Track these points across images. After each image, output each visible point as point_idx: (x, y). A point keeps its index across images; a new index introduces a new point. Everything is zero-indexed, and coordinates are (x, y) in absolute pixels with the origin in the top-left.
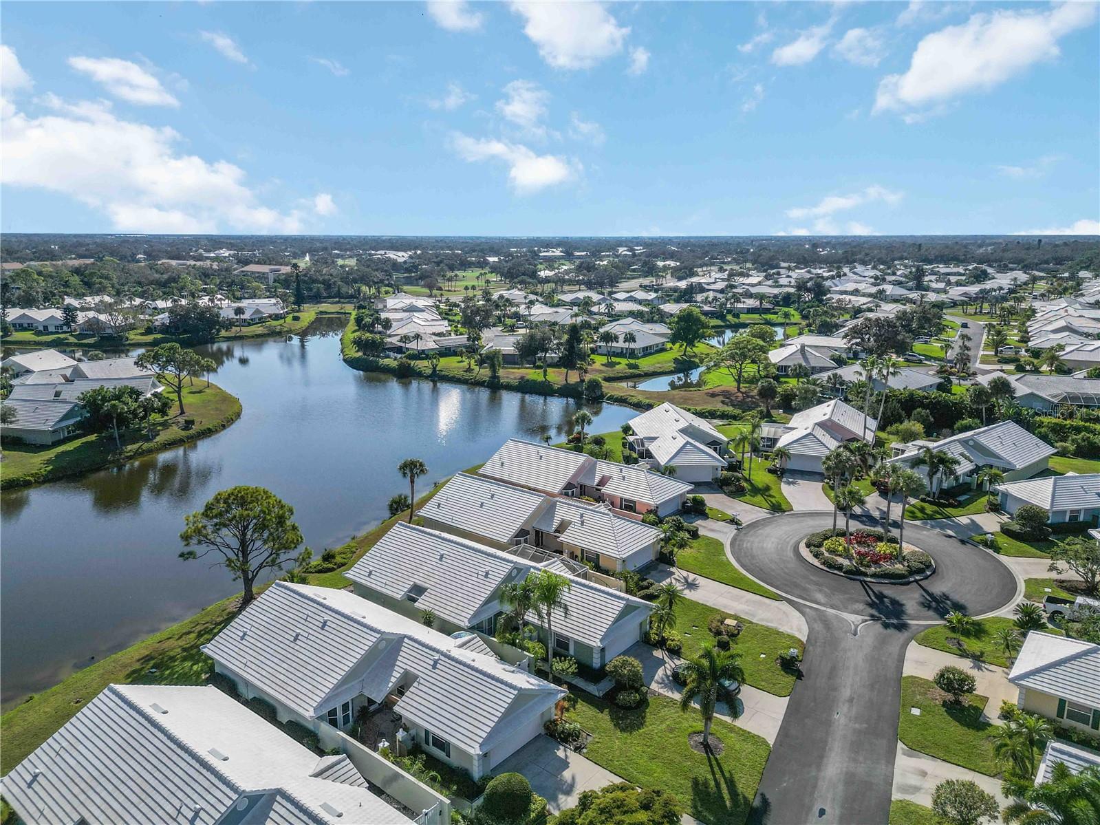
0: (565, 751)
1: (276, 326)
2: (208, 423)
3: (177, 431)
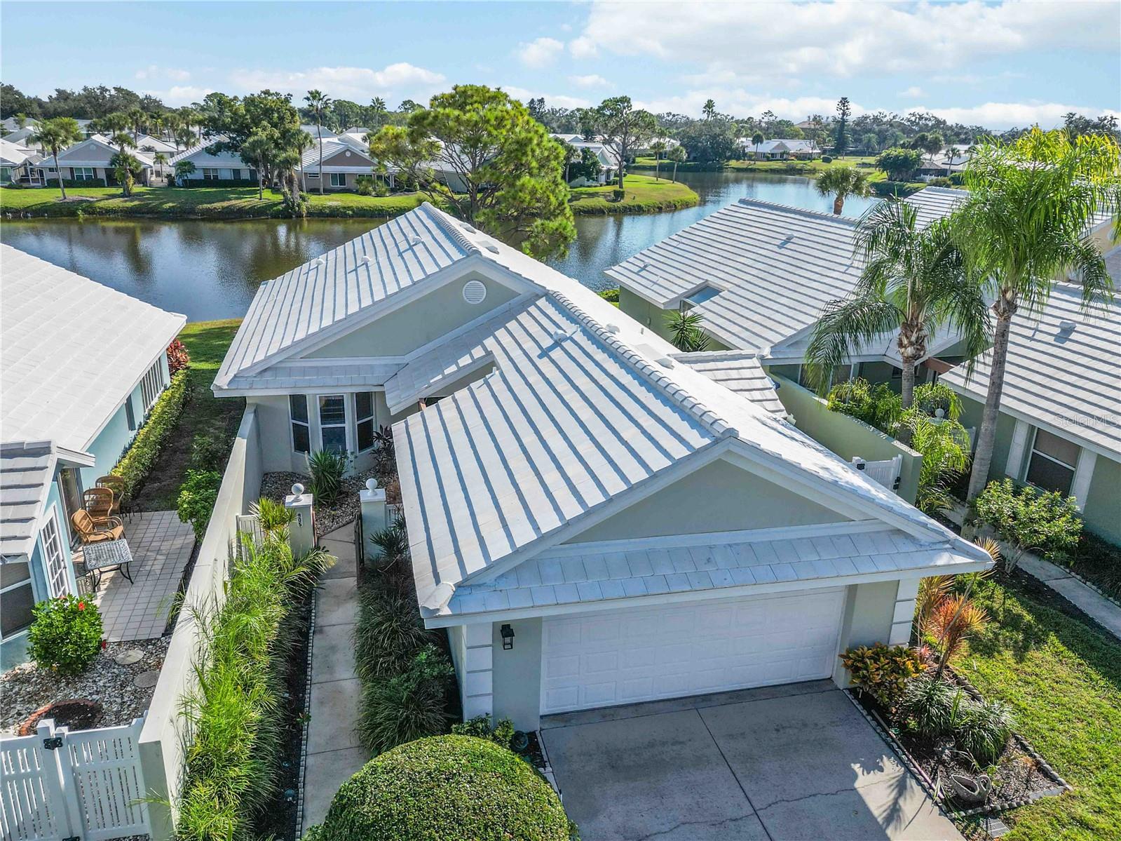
0: (901, 787)
1: (799, 164)
2: (642, 202)
3: (600, 202)
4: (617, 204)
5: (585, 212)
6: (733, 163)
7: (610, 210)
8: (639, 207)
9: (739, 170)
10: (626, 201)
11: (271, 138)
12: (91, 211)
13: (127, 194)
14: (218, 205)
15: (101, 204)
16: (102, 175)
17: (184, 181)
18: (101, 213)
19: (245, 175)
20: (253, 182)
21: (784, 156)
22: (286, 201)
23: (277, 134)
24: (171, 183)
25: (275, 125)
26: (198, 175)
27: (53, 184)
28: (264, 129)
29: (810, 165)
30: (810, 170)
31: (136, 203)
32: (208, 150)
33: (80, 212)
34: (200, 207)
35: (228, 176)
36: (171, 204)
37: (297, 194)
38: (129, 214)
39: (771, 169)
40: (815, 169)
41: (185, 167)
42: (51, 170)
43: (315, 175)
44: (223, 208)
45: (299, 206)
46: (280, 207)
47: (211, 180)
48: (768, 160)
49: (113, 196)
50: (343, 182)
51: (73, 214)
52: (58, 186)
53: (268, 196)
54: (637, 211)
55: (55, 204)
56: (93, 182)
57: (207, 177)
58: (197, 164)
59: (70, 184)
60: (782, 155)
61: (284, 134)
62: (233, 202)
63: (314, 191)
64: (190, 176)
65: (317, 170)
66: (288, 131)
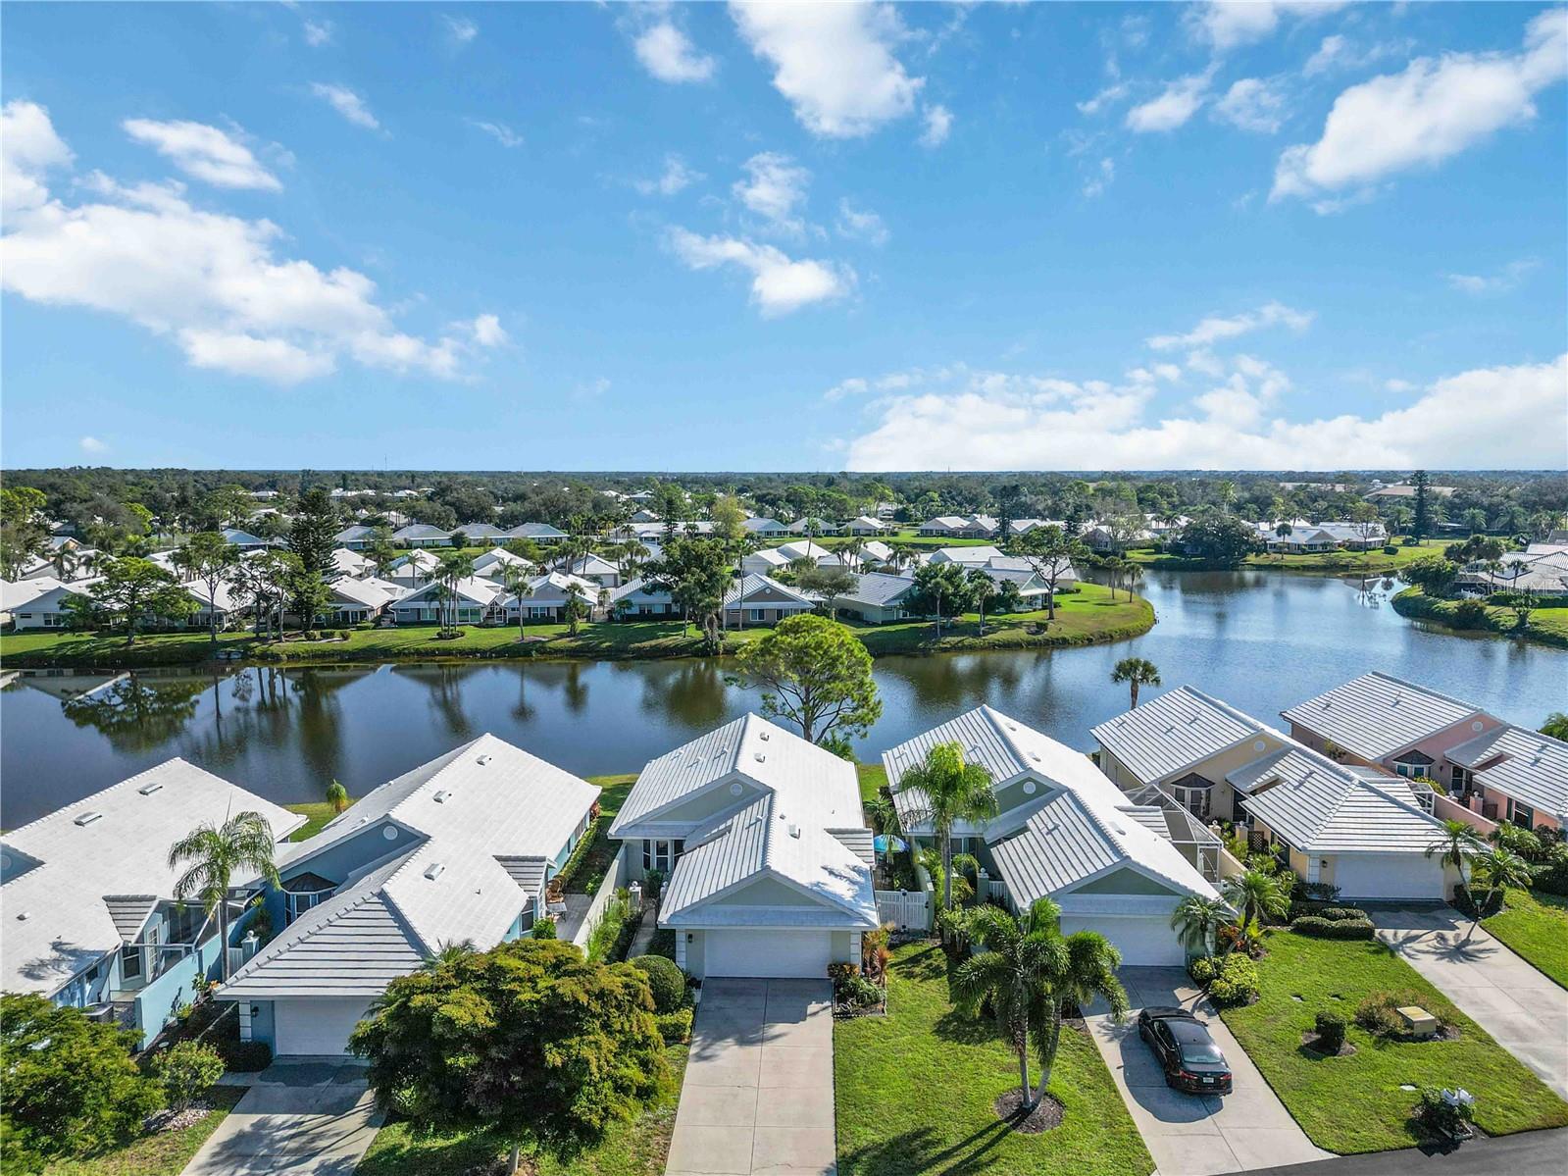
0: (825, 1008)
1: (1346, 556)
2: (1068, 632)
3: (1021, 634)
4: (1040, 637)
5: (999, 646)
6: (1252, 558)
7: (1029, 643)
8: (1064, 639)
9: (1259, 567)
10: (1051, 632)
11: (698, 583)
12: (542, 649)
13: (572, 634)
14: (647, 644)
15: (551, 645)
16: (554, 613)
17: (622, 616)
18: (550, 653)
19: (675, 609)
20: (680, 616)
21: (1327, 547)
22: (706, 638)
23: (704, 577)
24: (611, 619)
25: (703, 570)
26: (635, 610)
27: (514, 622)
28: (693, 575)
29: (1363, 557)
30: (1359, 566)
31: (580, 643)
32: (644, 590)
33: (534, 652)
34: (632, 646)
35: (659, 610)
36: (607, 644)
37: (717, 632)
38: (573, 653)
39: (1304, 566)
40: (1367, 565)
41: (624, 603)
42: (513, 609)
43: (738, 611)
44: (651, 647)
45: (716, 645)
46: (700, 645)
47: (645, 616)
48: (1304, 552)
49: (561, 636)
50: (761, 616)
51: (528, 654)
52: (519, 625)
53: (693, 633)
54: (1063, 644)
55: (514, 646)
56: (546, 620)
57: (642, 611)
58: (634, 601)
59: (528, 622)
60: (1324, 545)
61: (711, 576)
62: (661, 640)
63: (734, 627)
64: (627, 612)
65: (737, 606)
66: (715, 574)
